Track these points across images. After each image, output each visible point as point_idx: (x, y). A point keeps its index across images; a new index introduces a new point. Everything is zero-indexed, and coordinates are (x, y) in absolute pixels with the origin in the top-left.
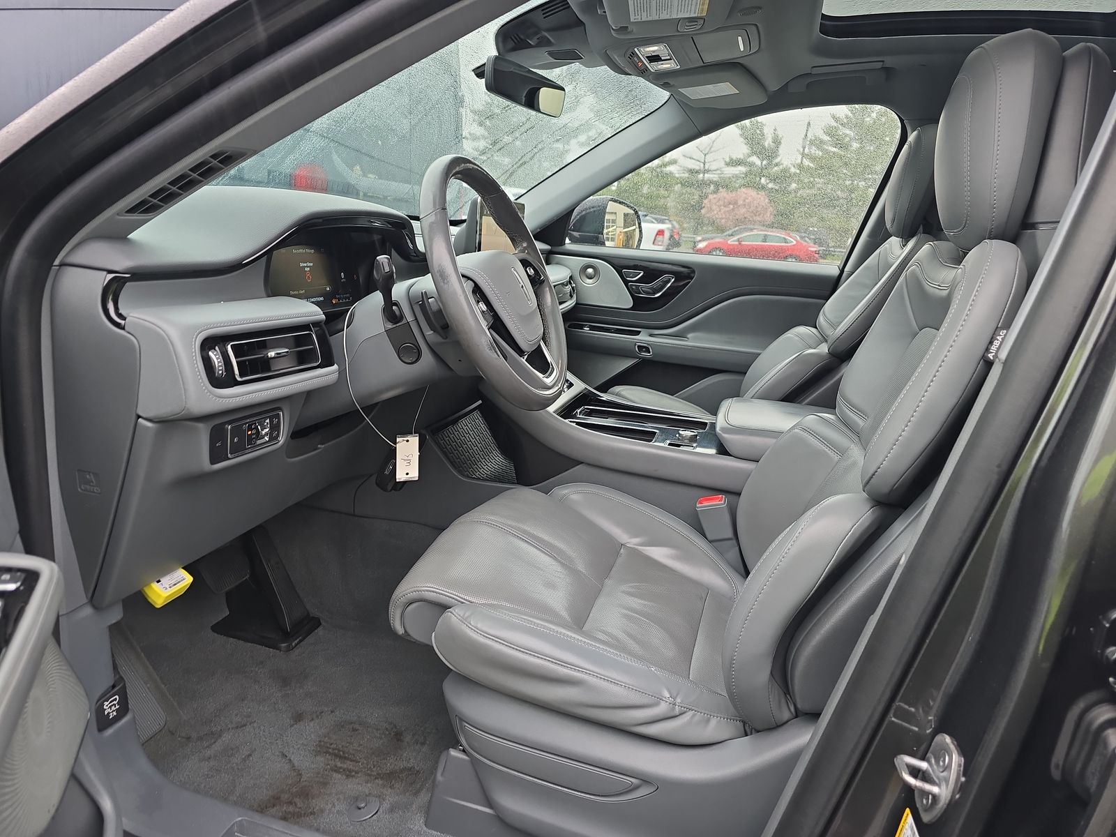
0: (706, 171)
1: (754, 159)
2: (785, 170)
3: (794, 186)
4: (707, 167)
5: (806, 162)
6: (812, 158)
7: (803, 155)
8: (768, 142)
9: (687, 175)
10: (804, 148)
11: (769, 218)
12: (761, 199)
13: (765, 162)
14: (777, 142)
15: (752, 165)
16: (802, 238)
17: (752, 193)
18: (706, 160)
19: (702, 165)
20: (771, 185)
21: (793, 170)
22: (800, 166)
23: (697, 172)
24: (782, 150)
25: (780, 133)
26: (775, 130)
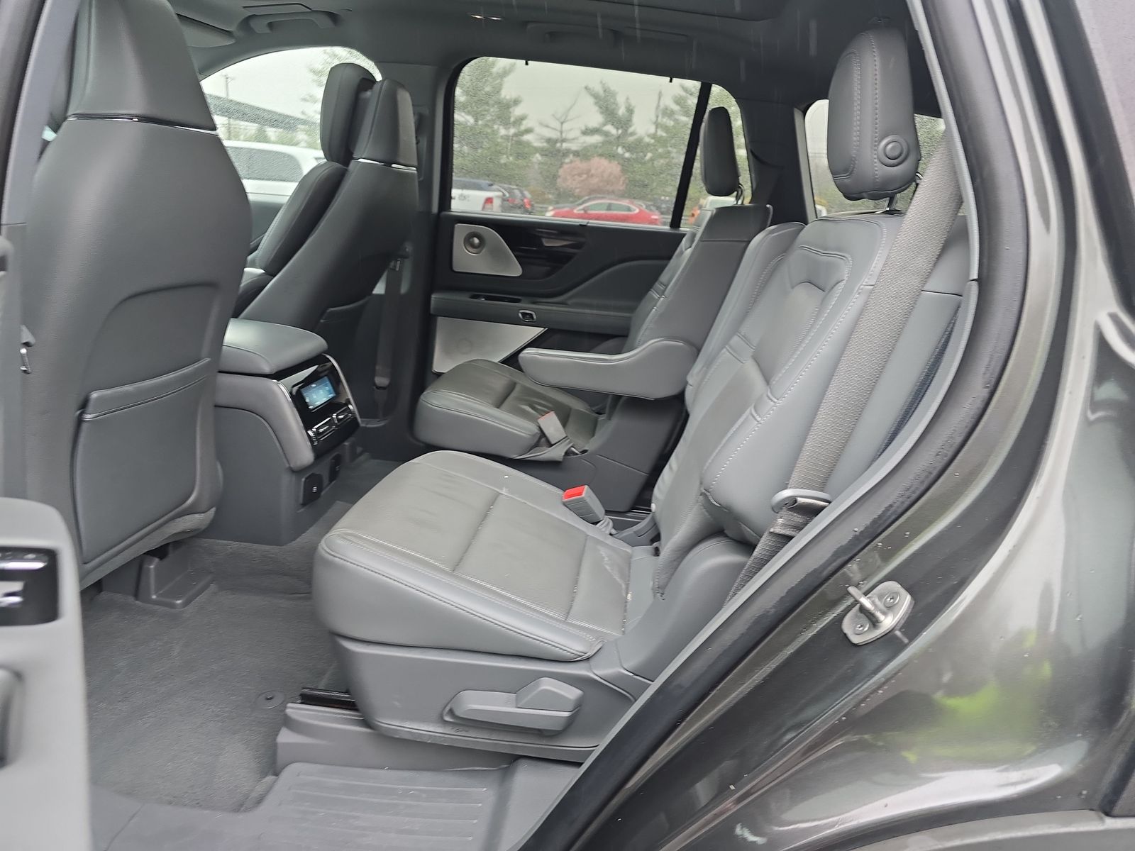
0: (563, 141)
1: (610, 128)
2: (640, 140)
3: (649, 155)
4: (564, 135)
5: (661, 133)
6: (666, 129)
7: (657, 125)
8: (622, 111)
9: (545, 144)
10: (657, 117)
11: (621, 187)
12: (613, 168)
13: (620, 131)
14: (630, 111)
15: (607, 134)
16: (647, 207)
17: (604, 162)
18: (564, 129)
19: (559, 134)
20: (627, 155)
21: (647, 140)
22: (654, 136)
23: (556, 141)
24: (635, 119)
25: (633, 102)
26: (628, 99)
